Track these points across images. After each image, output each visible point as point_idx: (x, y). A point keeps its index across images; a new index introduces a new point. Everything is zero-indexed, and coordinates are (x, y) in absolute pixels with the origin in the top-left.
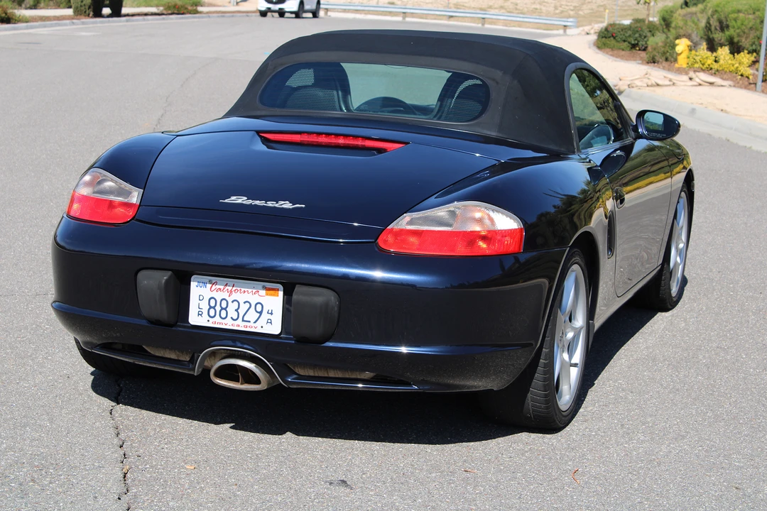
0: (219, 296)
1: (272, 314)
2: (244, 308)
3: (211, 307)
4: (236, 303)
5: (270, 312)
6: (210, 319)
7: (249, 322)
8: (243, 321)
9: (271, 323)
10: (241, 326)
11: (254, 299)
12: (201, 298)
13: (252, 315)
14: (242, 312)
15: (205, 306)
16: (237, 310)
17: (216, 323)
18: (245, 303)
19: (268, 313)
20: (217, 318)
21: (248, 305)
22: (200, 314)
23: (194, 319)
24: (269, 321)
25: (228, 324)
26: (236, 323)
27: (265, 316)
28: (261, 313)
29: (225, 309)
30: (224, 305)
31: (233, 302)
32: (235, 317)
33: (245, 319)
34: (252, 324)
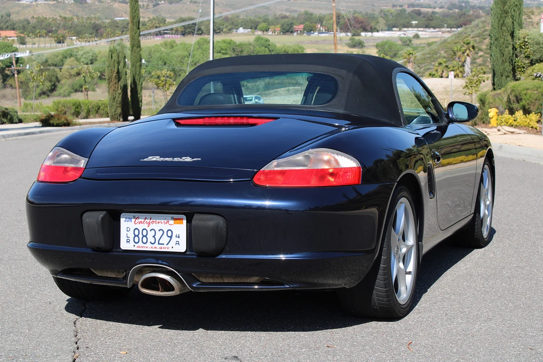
0: (140, 227)
1: (179, 237)
2: (159, 234)
3: (135, 236)
4: (153, 231)
5: (178, 236)
6: (136, 245)
7: (163, 244)
8: (159, 244)
9: (179, 244)
10: (157, 248)
11: (165, 227)
12: (128, 229)
13: (165, 239)
14: (157, 237)
15: (131, 235)
16: (154, 237)
17: (140, 247)
18: (159, 230)
19: (176, 237)
20: (140, 244)
21: (161, 232)
22: (128, 241)
23: (124, 246)
24: (177, 243)
25: (149, 247)
26: (154, 246)
27: (174, 239)
28: (171, 237)
29: (146, 236)
30: (145, 233)
31: (151, 231)
32: (153, 242)
33: (160, 243)
34: (165, 246)
